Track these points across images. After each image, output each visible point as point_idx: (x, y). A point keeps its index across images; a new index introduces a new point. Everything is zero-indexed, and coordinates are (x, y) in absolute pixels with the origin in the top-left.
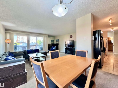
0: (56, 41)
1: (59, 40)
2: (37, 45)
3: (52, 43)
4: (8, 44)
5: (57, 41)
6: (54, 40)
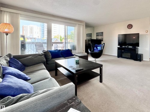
0: (97, 36)
1: (102, 33)
2: (66, 41)
3: (89, 38)
4: (5, 36)
5: (98, 34)
6: (91, 34)
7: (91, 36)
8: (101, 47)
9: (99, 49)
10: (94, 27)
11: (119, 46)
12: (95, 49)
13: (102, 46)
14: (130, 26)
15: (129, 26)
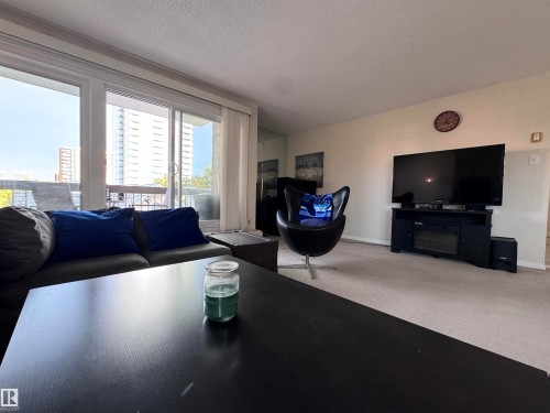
0: (298, 167)
1: (321, 155)
3: (266, 177)
5: (301, 162)
6: (277, 161)
7: (275, 170)
8: (332, 204)
9: (323, 215)
10: (286, 136)
11: (398, 206)
12: (301, 213)
13: (335, 201)
14: (448, 121)
15: (442, 120)
